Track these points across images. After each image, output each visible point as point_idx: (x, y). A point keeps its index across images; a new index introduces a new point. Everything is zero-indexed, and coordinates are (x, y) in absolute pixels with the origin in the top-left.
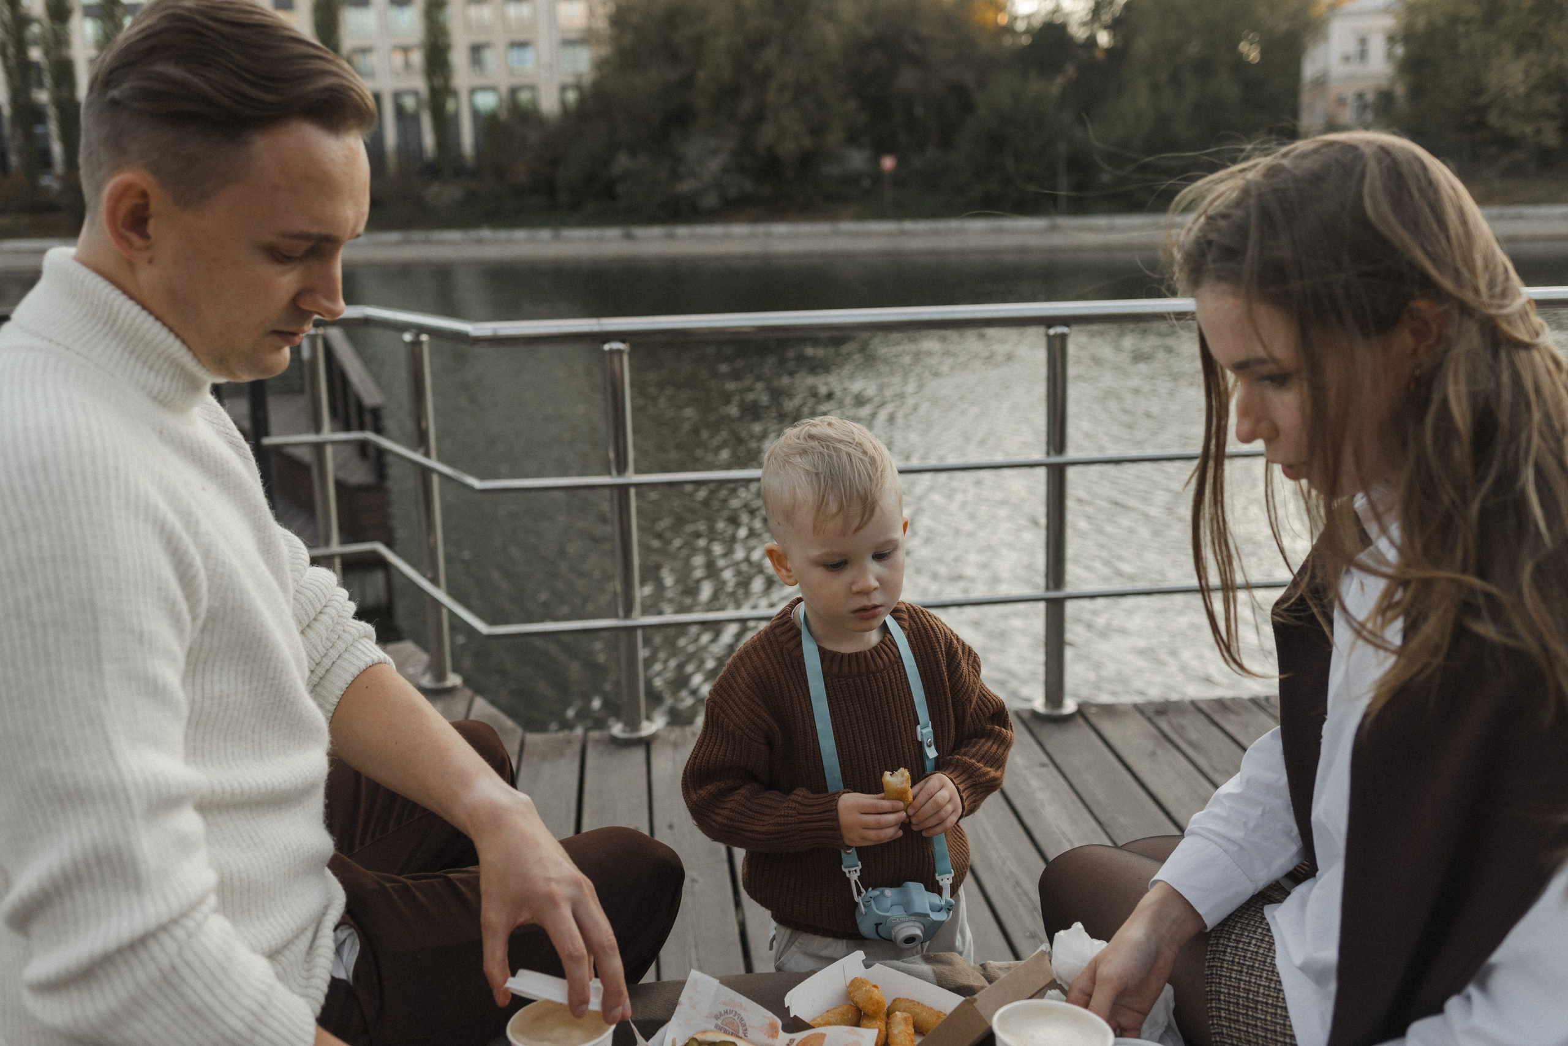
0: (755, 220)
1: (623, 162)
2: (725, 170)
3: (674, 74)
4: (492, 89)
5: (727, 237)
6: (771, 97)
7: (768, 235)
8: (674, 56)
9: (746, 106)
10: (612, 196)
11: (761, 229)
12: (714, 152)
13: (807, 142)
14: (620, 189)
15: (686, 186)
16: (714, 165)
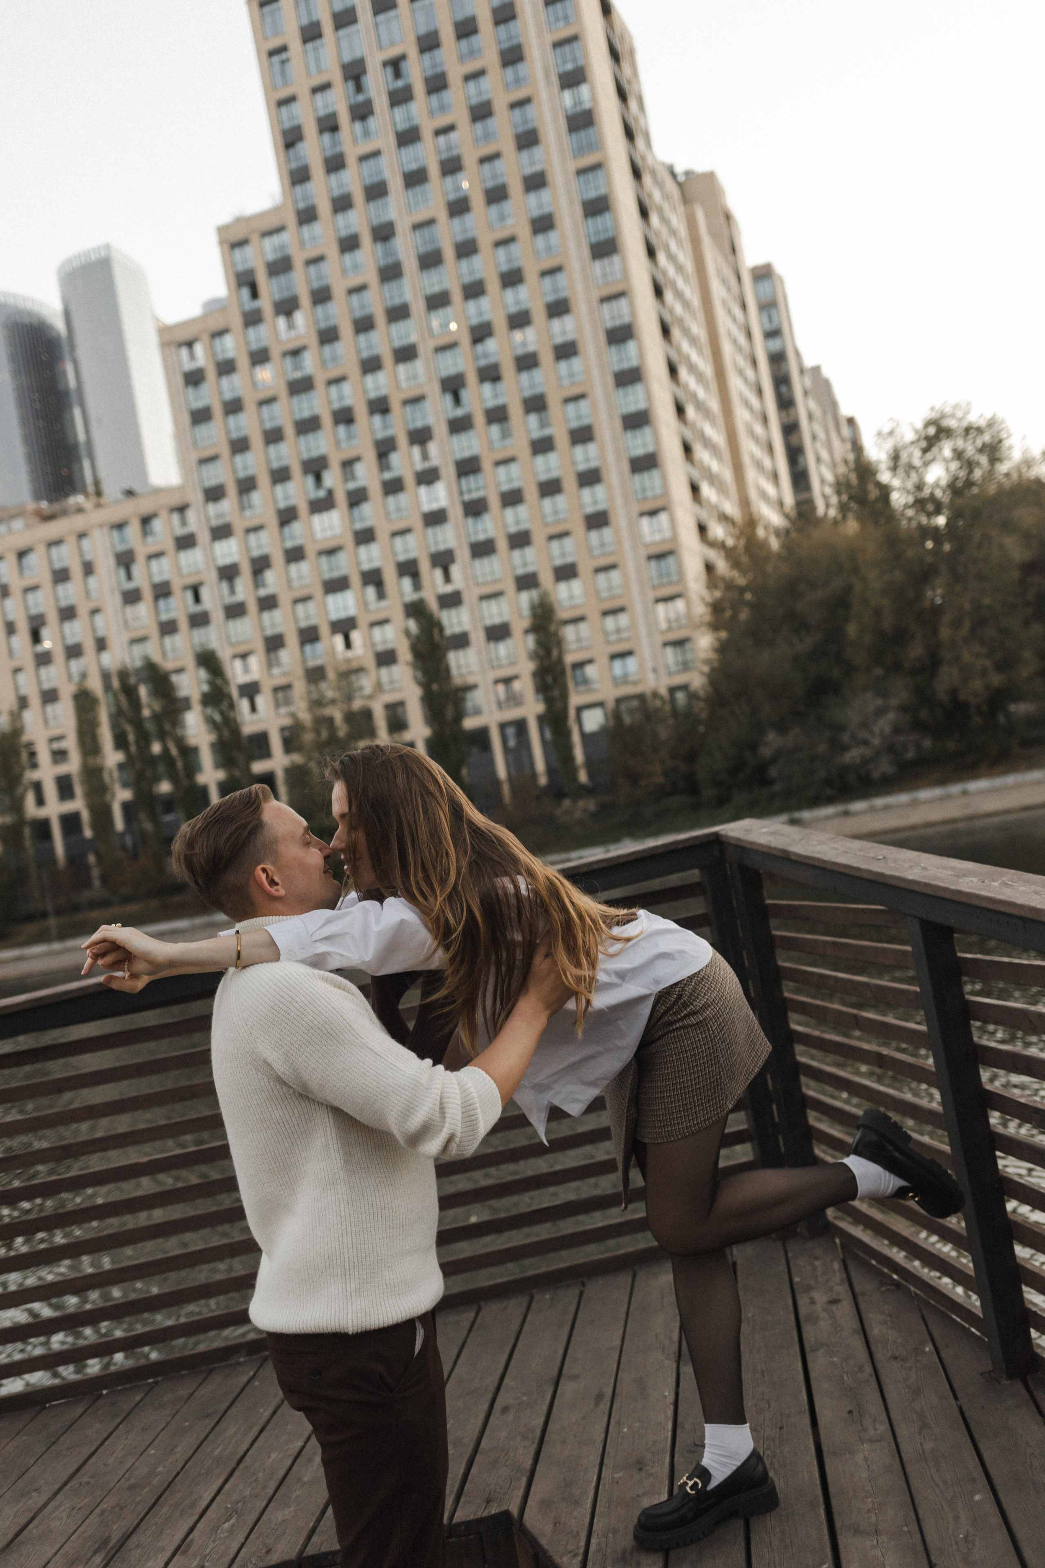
0: (942, 782)
1: (772, 740)
2: (897, 730)
3: (806, 644)
4: (600, 704)
5: (915, 803)
6: (945, 633)
7: (965, 793)
8: (800, 625)
9: (916, 651)
10: (765, 782)
11: (955, 789)
12: (880, 712)
13: (997, 679)
14: (773, 772)
15: (853, 756)
16: (884, 724)
